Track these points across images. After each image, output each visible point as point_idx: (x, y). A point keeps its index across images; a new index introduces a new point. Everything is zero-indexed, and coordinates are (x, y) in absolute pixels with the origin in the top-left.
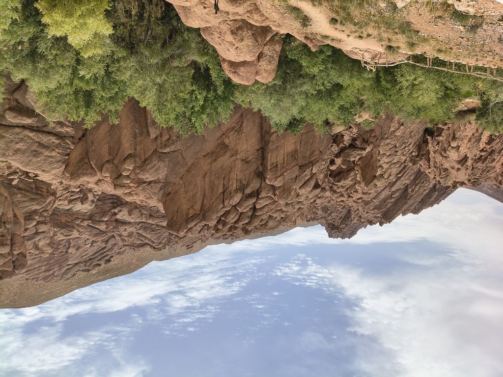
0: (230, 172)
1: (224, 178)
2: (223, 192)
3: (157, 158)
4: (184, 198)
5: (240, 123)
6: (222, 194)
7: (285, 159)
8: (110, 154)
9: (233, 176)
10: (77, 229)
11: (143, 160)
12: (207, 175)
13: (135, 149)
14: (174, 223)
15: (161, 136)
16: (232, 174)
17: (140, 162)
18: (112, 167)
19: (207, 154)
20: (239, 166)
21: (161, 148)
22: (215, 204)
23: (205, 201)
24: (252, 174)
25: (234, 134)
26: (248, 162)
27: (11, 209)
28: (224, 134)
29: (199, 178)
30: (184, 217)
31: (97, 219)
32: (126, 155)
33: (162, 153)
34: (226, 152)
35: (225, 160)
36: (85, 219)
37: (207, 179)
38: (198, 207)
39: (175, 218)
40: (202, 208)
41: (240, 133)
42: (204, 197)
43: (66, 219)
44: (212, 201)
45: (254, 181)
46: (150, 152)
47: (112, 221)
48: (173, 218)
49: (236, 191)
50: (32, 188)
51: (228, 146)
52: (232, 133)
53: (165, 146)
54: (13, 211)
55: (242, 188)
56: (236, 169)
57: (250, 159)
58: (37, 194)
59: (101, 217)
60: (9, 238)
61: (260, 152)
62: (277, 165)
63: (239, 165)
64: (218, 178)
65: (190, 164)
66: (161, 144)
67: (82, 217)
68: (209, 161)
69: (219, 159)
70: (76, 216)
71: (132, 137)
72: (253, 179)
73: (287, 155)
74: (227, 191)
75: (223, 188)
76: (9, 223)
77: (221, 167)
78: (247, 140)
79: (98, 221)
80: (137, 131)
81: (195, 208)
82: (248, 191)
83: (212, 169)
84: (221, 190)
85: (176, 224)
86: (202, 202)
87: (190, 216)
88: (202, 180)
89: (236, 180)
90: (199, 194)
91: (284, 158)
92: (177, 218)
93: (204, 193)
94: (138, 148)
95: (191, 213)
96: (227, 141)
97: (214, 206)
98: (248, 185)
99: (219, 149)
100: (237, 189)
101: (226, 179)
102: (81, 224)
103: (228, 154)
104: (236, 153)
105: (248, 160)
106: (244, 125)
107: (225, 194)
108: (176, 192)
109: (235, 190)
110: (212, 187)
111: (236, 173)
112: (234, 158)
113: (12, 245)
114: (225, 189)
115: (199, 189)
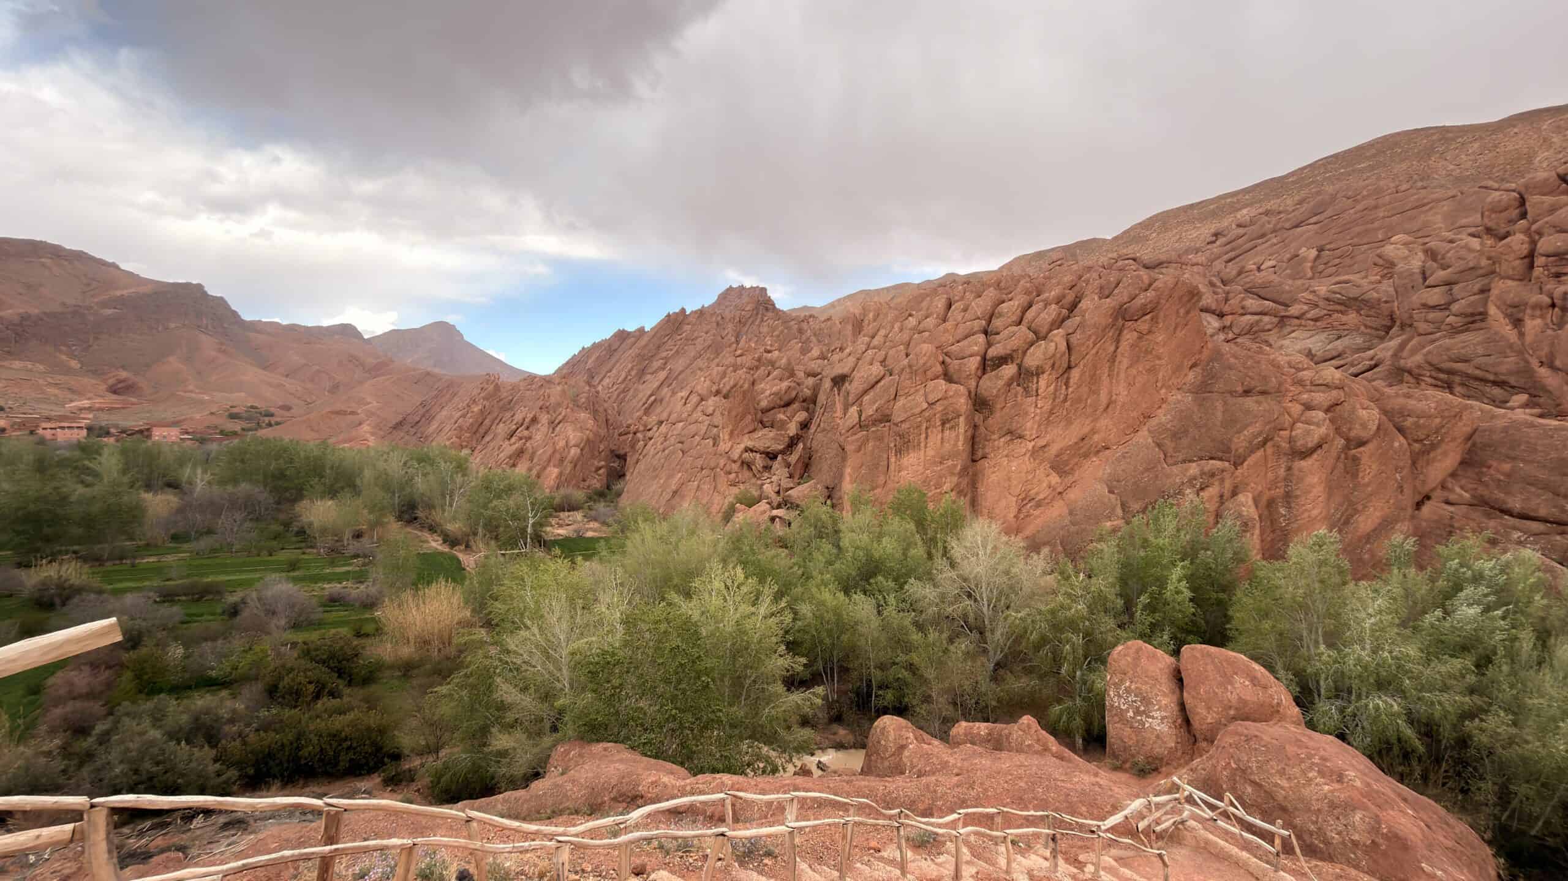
0: (1051, 412)
1: (1065, 400)
2: (1069, 367)
3: (1233, 447)
4: (1159, 358)
5: (1022, 516)
6: (1073, 364)
7: (923, 436)
8: (1356, 460)
9: (1045, 404)
10: (1318, 296)
11: (1269, 444)
12: (1101, 408)
13: (1289, 469)
14: (1185, 299)
15: (1221, 496)
16: (1047, 407)
17: (1276, 438)
18: (1350, 429)
19: (1098, 452)
20: (1029, 425)
21: (1223, 471)
22: (1090, 343)
23: (1112, 348)
24: (999, 406)
25: (1037, 494)
26: (1010, 432)
27: (1529, 339)
28: (1060, 493)
29: (1121, 399)
30: (1162, 314)
31: (1266, 319)
32: (1315, 456)
33: (1221, 459)
34: (1057, 456)
35: (1061, 438)
36: (1297, 318)
37: (1104, 398)
38: (1129, 337)
39: (1182, 311)
40: (1119, 335)
41: (1023, 495)
42: (1113, 359)
43: (1344, 318)
44: (1094, 351)
45: (995, 391)
46: (1250, 461)
47: (1232, 314)
48: (1188, 312)
49: (1039, 372)
50: (1463, 384)
51: (1052, 468)
52: (1041, 496)
53: (1213, 475)
54: (1521, 335)
55: (1025, 376)
56: (1037, 418)
57: (1002, 440)
58: (1451, 372)
59: (1257, 322)
60: (1537, 271)
61: (980, 454)
62: (943, 424)
63: (1029, 427)
64: (1079, 400)
65: (1144, 431)
66: (1222, 480)
67: (1303, 322)
68: (1096, 437)
69: (1074, 440)
70: (1318, 324)
71: (1297, 497)
72: (997, 396)
73: (919, 445)
74: (1061, 372)
75: (1068, 379)
76: (1537, 306)
77: (1069, 422)
78: (1009, 479)
79: (1265, 314)
80: (1283, 511)
81: (1135, 334)
82: (1009, 370)
83: (1091, 419)
84: (1075, 374)
85: (1180, 298)
86: (1117, 348)
87: (1148, 317)
88: (1114, 397)
89: (1037, 395)
90: (1125, 362)
91: (927, 438)
92: (1178, 312)
93: (1111, 369)
94: (1282, 472)
95: (1143, 325)
96: (1055, 479)
97: (1094, 337)
98: (1009, 384)
99: (1072, 462)
100: (1038, 375)
101: (1062, 397)
102: (1305, 307)
103: (1054, 450)
104: (1034, 453)
105: (1008, 438)
106: (1013, 511)
107: (1066, 366)
108: (1177, 369)
109: (1043, 373)
110: (1094, 379)
111: (1038, 411)
112: (1041, 442)
113: (1531, 256)
114: (1066, 376)
115: (1122, 375)
